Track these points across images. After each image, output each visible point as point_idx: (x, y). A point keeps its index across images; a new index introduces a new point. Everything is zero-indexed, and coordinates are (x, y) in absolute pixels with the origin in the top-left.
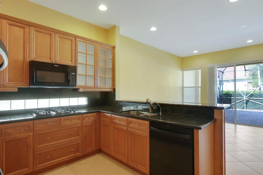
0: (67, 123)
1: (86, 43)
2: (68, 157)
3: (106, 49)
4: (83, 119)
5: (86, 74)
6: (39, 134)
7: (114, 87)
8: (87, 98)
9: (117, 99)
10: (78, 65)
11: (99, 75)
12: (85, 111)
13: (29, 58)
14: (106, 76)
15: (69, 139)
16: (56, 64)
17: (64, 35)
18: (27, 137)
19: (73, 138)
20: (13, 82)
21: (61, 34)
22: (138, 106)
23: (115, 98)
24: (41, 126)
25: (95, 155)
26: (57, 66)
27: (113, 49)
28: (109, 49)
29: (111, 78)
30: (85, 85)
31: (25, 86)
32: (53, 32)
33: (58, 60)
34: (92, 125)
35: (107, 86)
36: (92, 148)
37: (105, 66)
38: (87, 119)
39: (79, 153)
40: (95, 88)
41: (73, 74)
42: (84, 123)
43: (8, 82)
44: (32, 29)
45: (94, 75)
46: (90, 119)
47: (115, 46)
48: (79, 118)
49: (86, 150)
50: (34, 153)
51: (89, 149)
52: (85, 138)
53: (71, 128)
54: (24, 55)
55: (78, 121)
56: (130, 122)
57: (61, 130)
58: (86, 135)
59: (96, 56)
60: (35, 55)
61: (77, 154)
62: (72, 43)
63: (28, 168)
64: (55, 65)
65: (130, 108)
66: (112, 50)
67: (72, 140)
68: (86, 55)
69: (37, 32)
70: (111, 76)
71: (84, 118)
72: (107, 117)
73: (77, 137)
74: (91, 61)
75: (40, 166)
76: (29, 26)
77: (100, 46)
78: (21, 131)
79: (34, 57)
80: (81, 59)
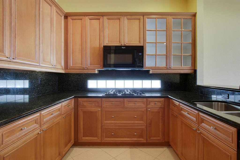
0: (131, 105)
1: (156, 18)
2: (131, 139)
3: (182, 19)
4: (147, 104)
5: (156, 54)
6: (106, 111)
7: (195, 68)
8: (160, 81)
9: (199, 83)
10: (147, 44)
11: (172, 54)
12: (159, 95)
13: (103, 44)
14: (182, 54)
15: (133, 122)
16: (123, 46)
17: (132, 16)
18: (97, 112)
19: (136, 122)
20: (93, 65)
21: (129, 16)
22: (230, 96)
23: (195, 82)
24: (107, 104)
25: (163, 148)
26: (124, 48)
27: (194, 17)
28: (187, 19)
29: (191, 56)
30: (155, 66)
31: (101, 68)
32: (122, 16)
33: (127, 42)
34: (159, 112)
35: (184, 67)
36: (159, 138)
37: (182, 41)
38: (152, 104)
39: (143, 140)
40: (167, 69)
41: (140, 55)
42: (149, 108)
43: (90, 65)
44: (105, 18)
45: (166, 54)
46: (157, 104)
47: (196, 13)
48: (143, 101)
49: (152, 138)
50: (102, 126)
51: (154, 138)
52: (149, 125)
53: (134, 111)
54: (100, 42)
55: (142, 104)
56: (203, 121)
57: (124, 111)
58: (151, 121)
59: (168, 31)
60: (108, 40)
61: (140, 139)
62: (140, 22)
63: (97, 138)
64: (122, 48)
65: (217, 97)
66: (191, 19)
67: (136, 123)
68: (156, 32)
69: (109, 20)
70: (191, 54)
71: (149, 103)
72: (175, 105)
73: (141, 122)
74: (162, 38)
75: (106, 139)
76: (103, 16)
77: (173, 18)
78: (92, 106)
79: (107, 43)
80: (150, 38)
